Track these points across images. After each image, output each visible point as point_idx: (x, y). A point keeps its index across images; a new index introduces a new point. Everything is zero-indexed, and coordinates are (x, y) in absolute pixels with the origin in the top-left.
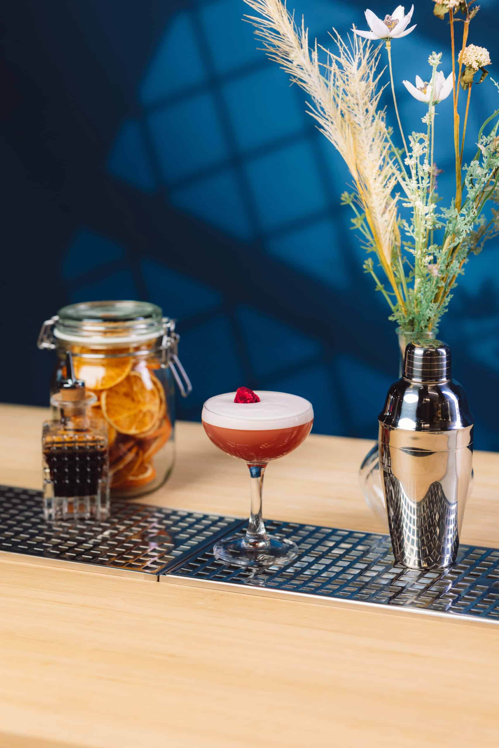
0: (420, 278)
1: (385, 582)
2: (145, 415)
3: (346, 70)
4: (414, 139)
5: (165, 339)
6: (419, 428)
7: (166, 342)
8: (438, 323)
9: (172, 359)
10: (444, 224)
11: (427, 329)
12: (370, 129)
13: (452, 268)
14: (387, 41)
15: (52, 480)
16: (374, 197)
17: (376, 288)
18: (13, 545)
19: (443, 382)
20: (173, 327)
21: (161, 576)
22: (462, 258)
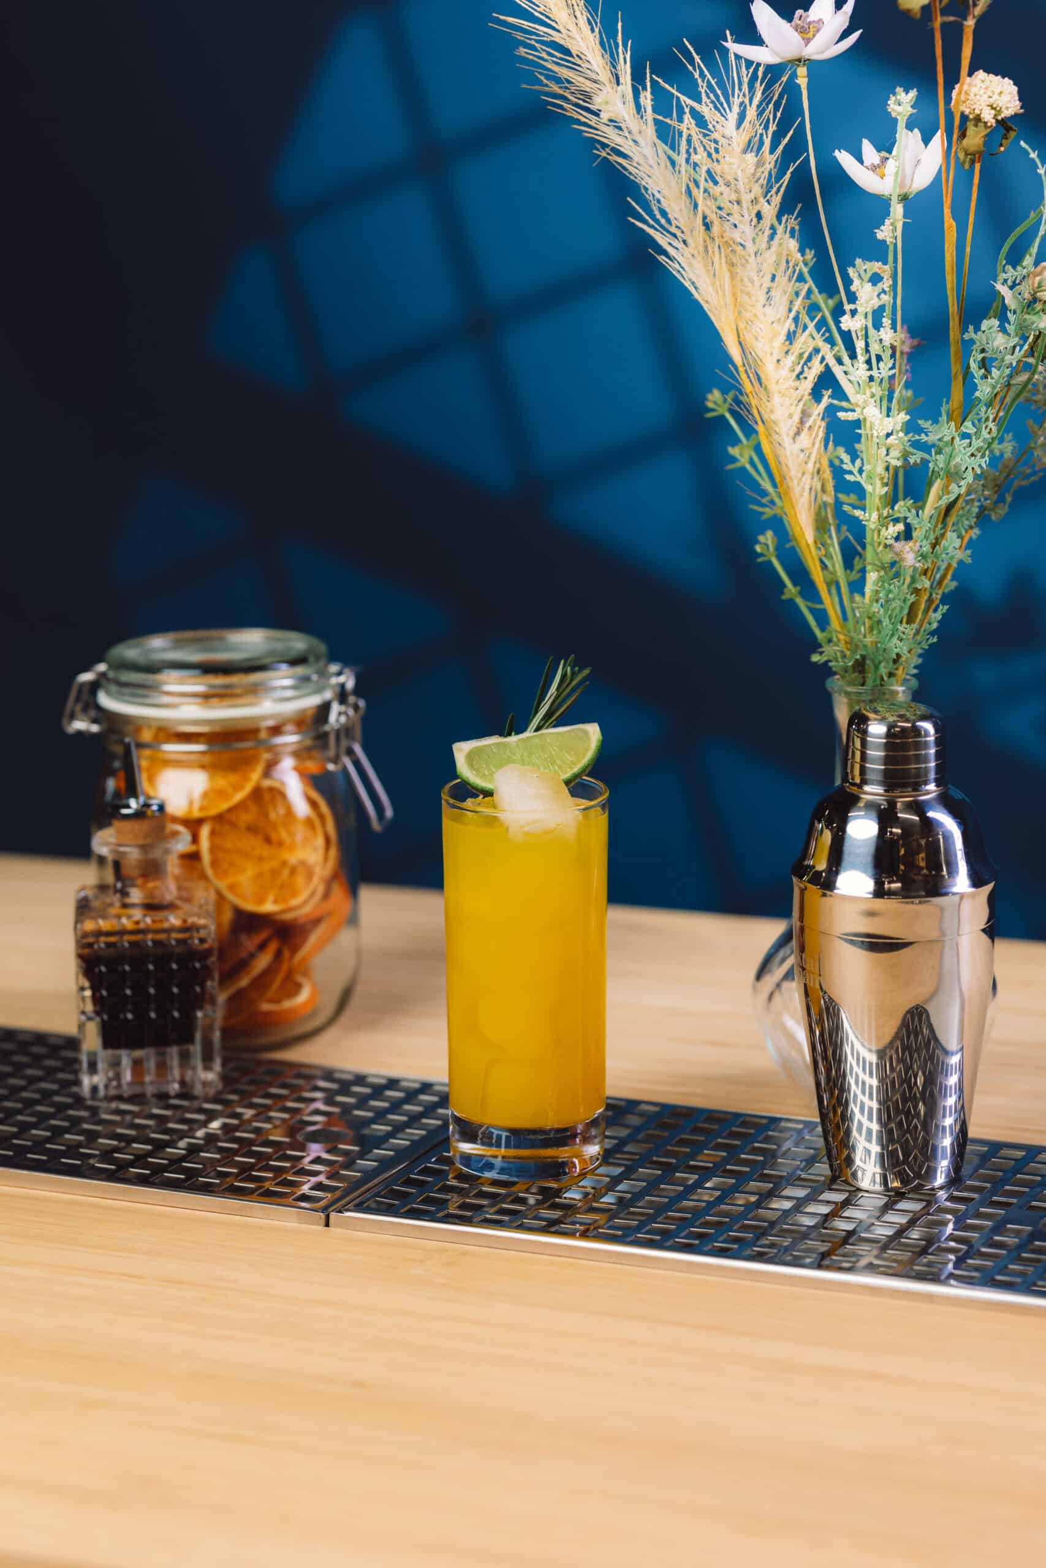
0: (877, 570)
1: (811, 1221)
2: (293, 871)
3: (713, 129)
4: (859, 275)
5: (336, 708)
6: (880, 892)
7: (337, 716)
8: (916, 667)
9: (350, 752)
10: (926, 456)
11: (893, 679)
12: (767, 254)
13: (945, 549)
14: (798, 66)
15: (98, 1013)
16: (777, 399)
17: (783, 593)
18: (17, 1154)
19: (928, 793)
20: (350, 684)
21: (333, 1216)
22: (967, 527)
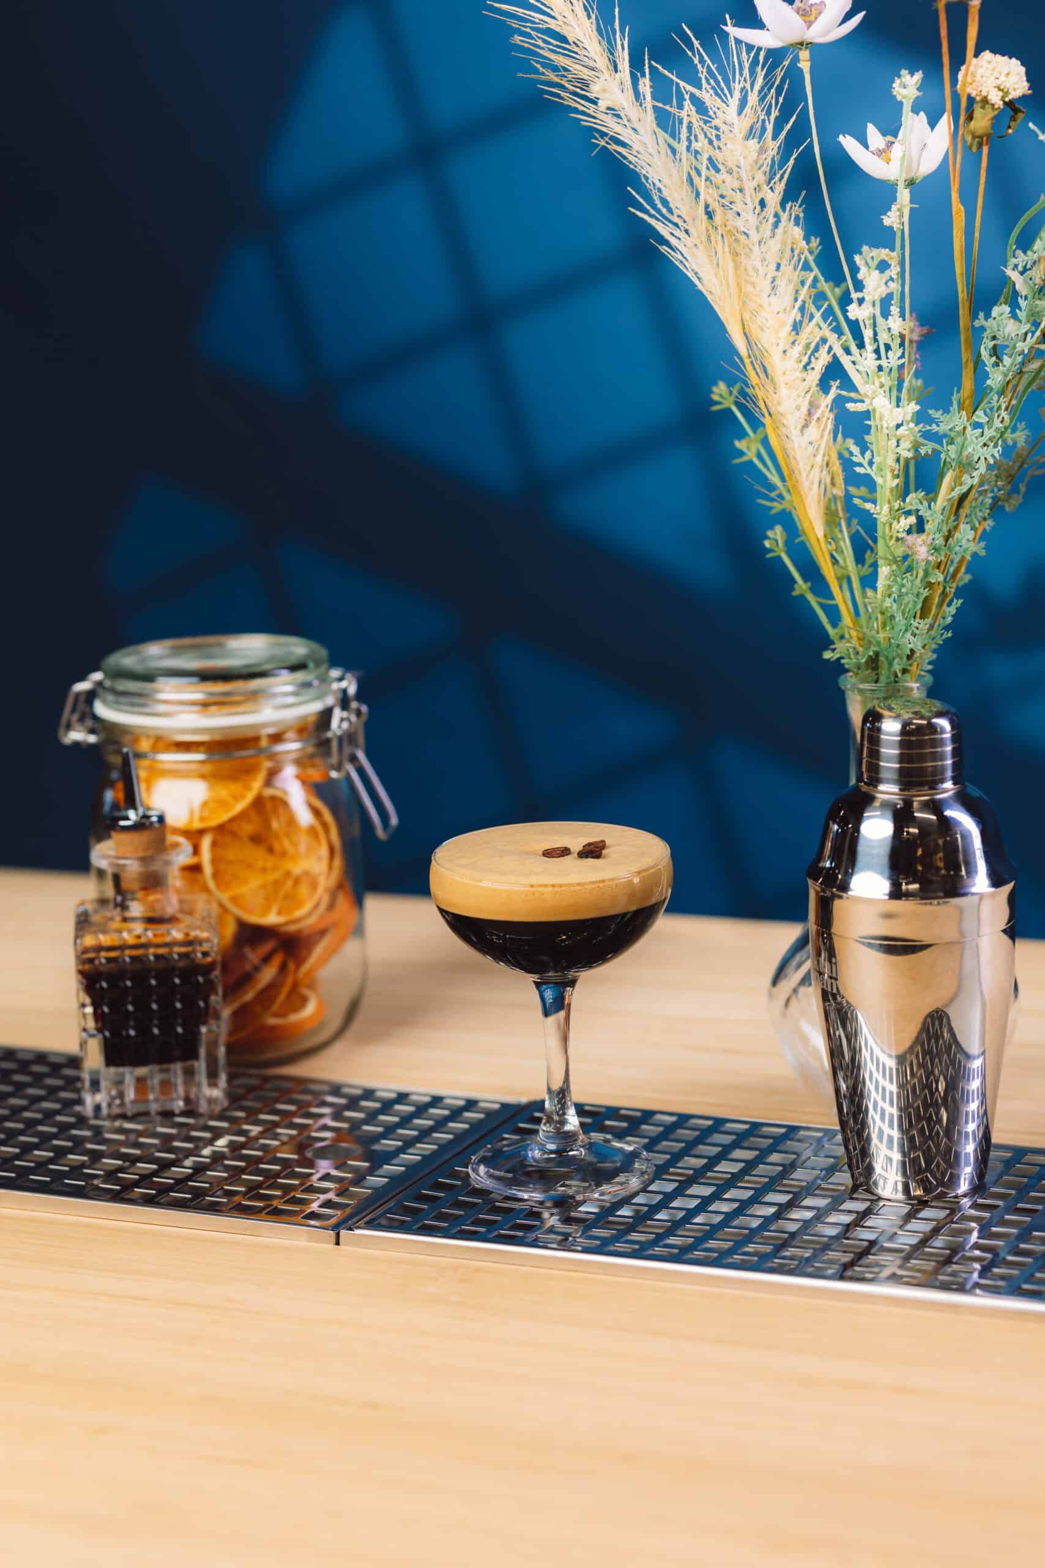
0: (889, 565)
1: (832, 1232)
2: (297, 881)
3: (714, 116)
4: (866, 262)
5: (337, 714)
6: (896, 894)
7: (339, 723)
8: (929, 663)
9: (353, 759)
10: (938, 447)
11: (907, 676)
12: (771, 242)
13: (958, 541)
14: (801, 49)
15: (100, 1030)
16: (783, 391)
17: (793, 589)
18: (19, 1175)
19: (945, 791)
20: (352, 690)
21: (343, 1233)
22: (980, 519)
